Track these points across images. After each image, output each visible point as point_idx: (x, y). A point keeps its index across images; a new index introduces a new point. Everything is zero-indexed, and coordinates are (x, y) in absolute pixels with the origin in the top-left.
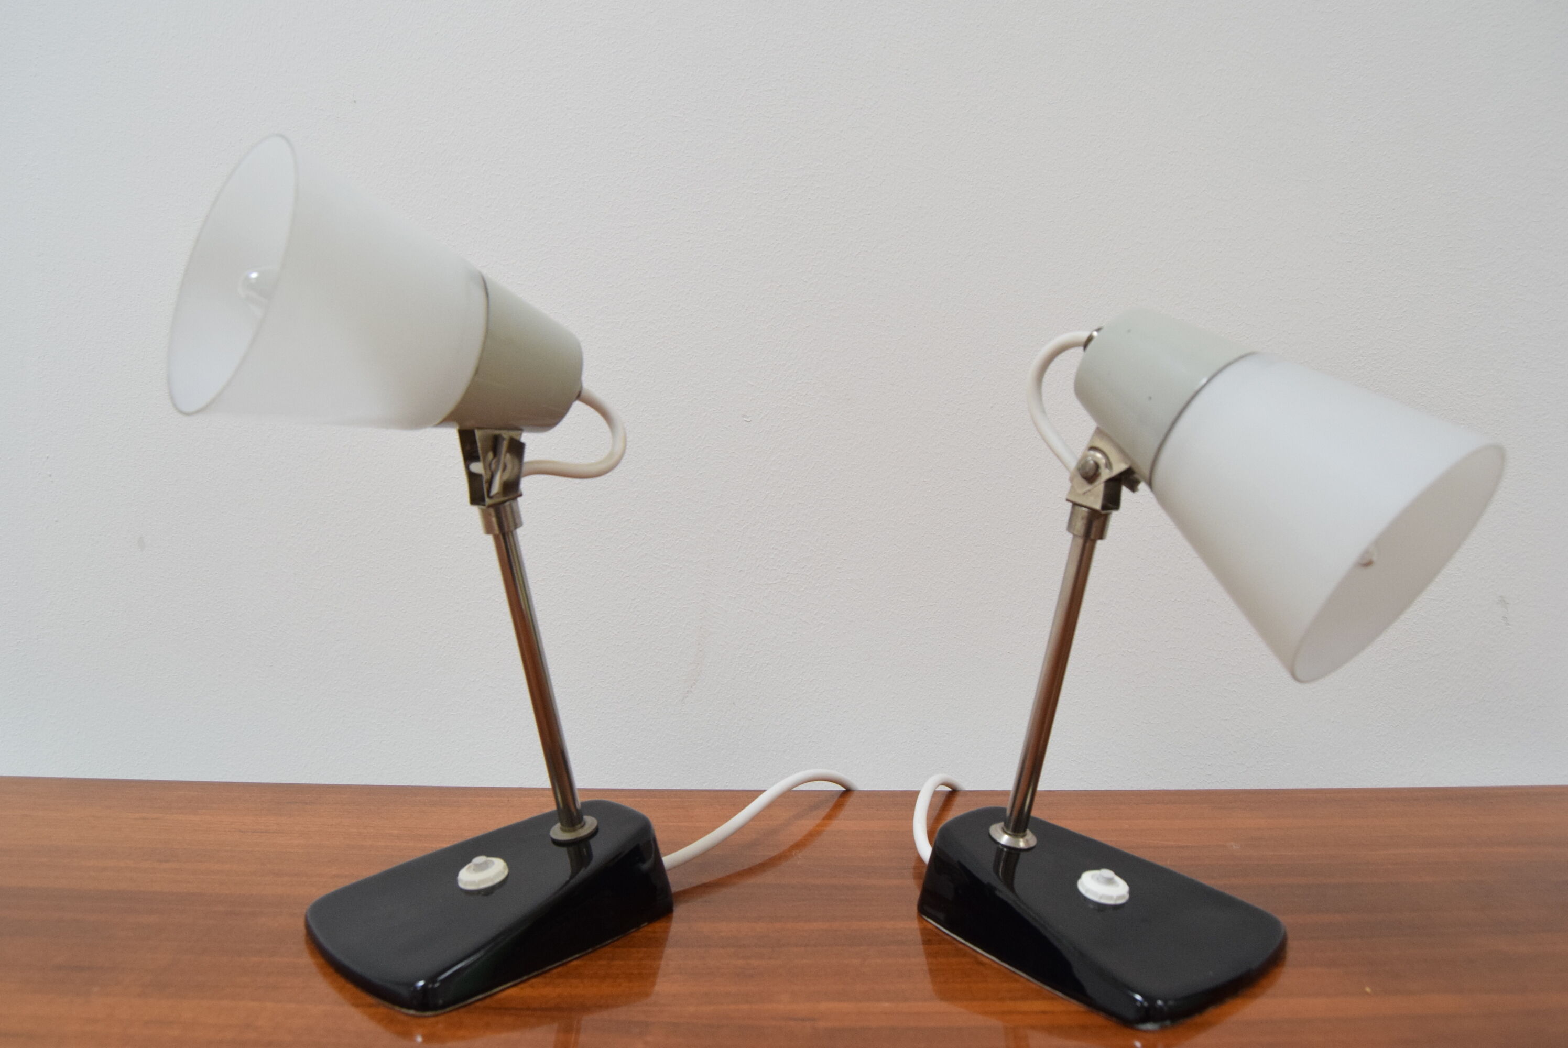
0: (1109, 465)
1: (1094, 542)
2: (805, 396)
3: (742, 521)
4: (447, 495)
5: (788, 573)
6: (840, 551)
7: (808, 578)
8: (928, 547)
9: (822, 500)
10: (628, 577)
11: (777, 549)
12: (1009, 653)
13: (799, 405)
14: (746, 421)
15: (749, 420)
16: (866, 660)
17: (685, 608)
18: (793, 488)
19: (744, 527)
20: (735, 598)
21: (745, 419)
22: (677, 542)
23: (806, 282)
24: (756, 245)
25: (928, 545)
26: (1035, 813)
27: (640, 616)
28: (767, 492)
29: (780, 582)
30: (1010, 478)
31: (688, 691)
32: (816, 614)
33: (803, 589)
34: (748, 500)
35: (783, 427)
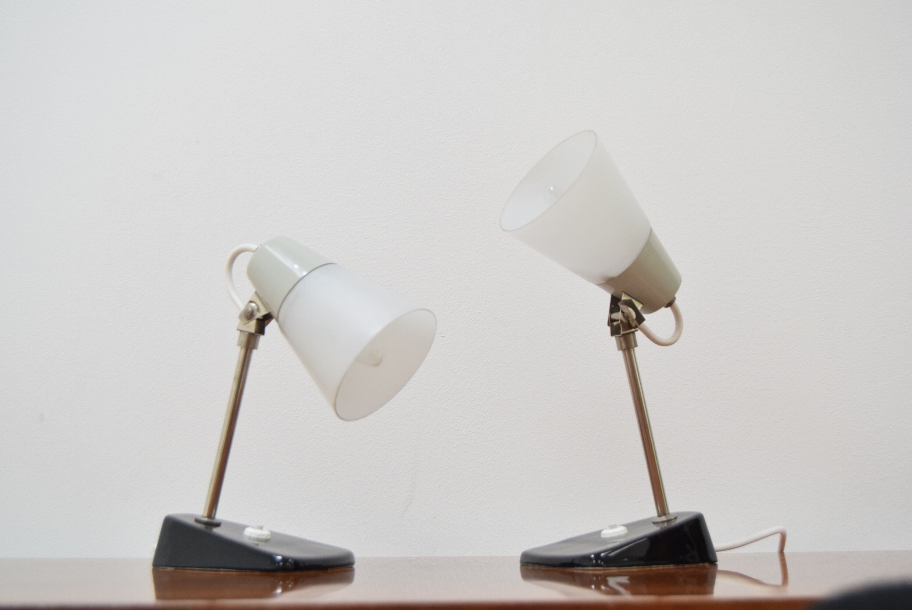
0: (258, 310)
1: (251, 352)
2: (478, 321)
3: (440, 399)
4: (250, 384)
5: (469, 432)
6: (502, 417)
7: (482, 435)
8: (557, 414)
9: (490, 385)
10: (367, 435)
11: (461, 416)
12: (611, 481)
13: (475, 326)
14: (442, 336)
15: (443, 336)
16: (520, 487)
17: (403, 455)
18: (472, 378)
19: (441, 402)
20: (436, 448)
21: (441, 335)
22: (399, 412)
23: (478, 252)
24: (447, 230)
25: (557, 413)
27: (374, 461)
28: (455, 381)
29: (464, 437)
30: (607, 370)
31: (405, 510)
32: (487, 458)
33: (479, 442)
34: (443, 386)
35: (465, 340)
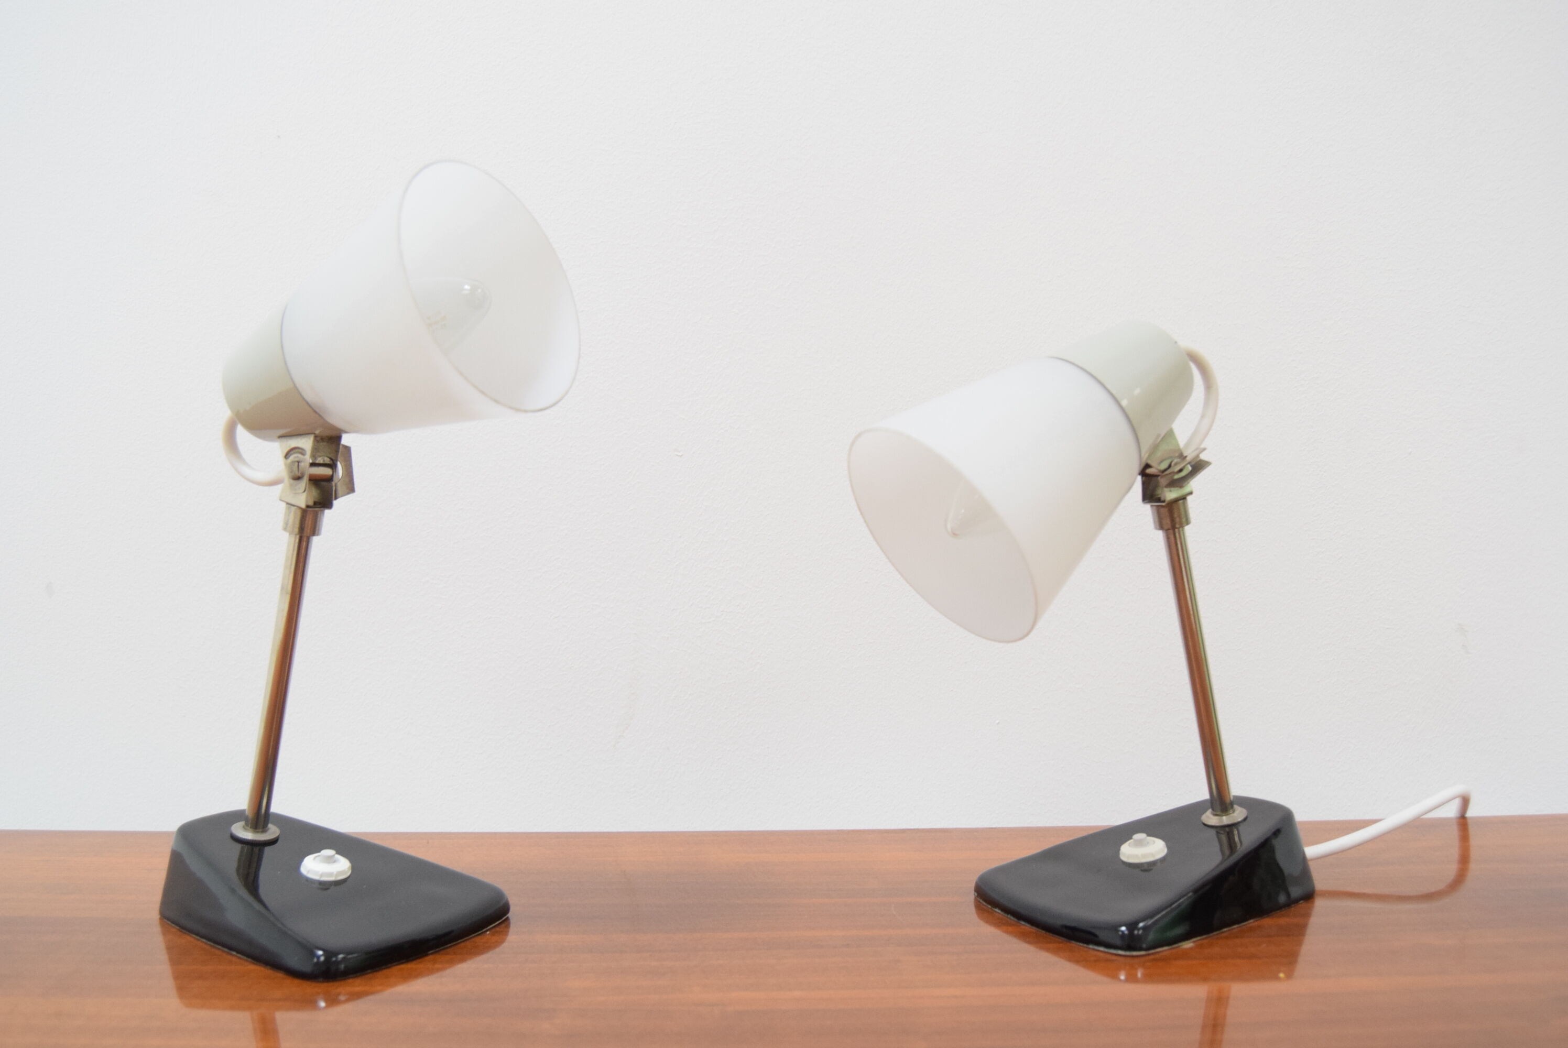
1: (309, 542)
12: (952, 690)
26: (275, 808)
